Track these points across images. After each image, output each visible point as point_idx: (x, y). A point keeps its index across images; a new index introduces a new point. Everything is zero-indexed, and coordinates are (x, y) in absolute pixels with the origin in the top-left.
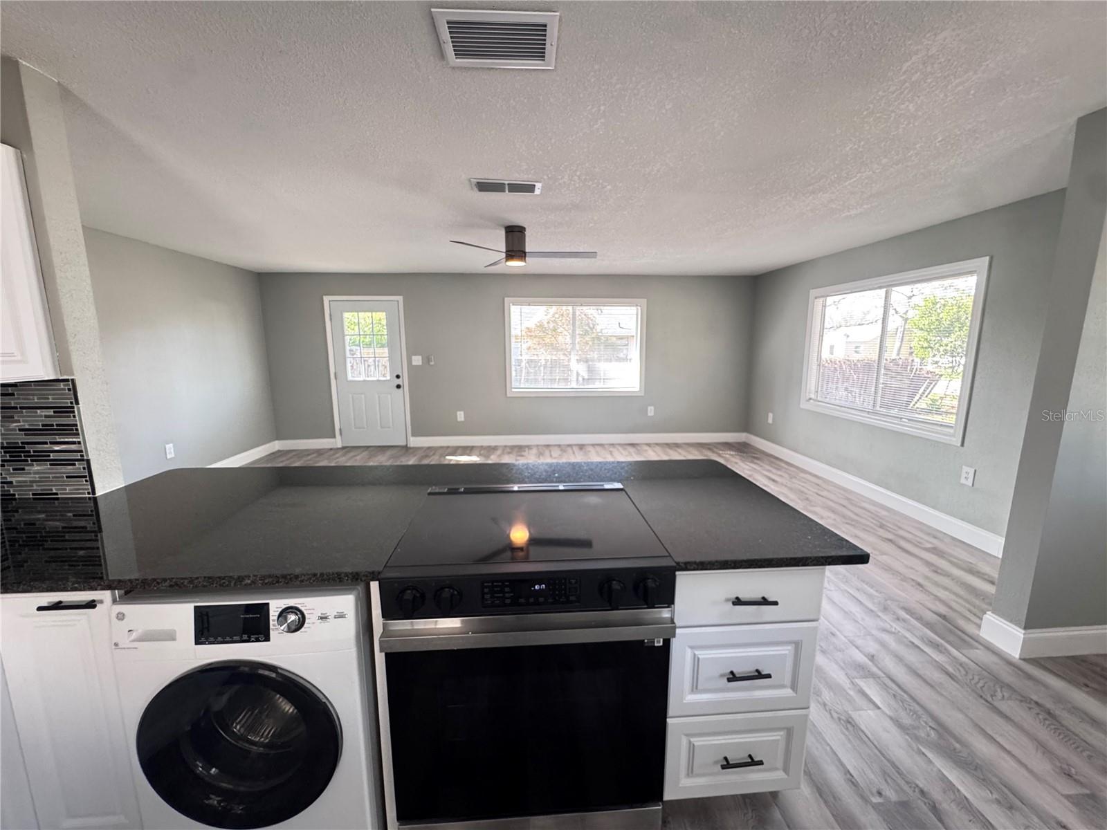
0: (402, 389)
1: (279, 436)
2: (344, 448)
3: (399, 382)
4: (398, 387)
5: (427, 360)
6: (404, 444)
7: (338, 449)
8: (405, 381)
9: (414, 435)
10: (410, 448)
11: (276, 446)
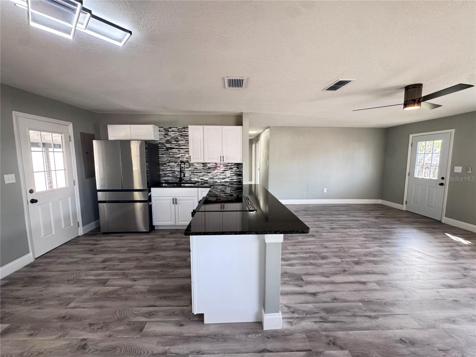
0: (444, 186)
1: (381, 197)
2: (406, 211)
3: (442, 181)
4: (442, 184)
5: (465, 170)
6: (439, 219)
7: (403, 211)
8: (447, 182)
9: (446, 216)
10: (442, 223)
11: (380, 202)
